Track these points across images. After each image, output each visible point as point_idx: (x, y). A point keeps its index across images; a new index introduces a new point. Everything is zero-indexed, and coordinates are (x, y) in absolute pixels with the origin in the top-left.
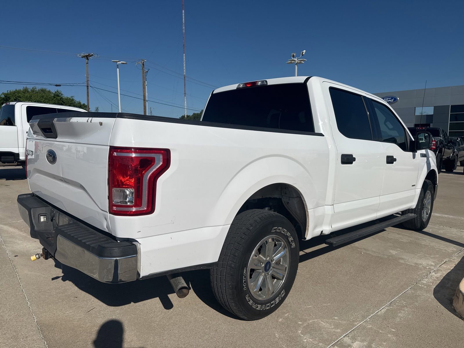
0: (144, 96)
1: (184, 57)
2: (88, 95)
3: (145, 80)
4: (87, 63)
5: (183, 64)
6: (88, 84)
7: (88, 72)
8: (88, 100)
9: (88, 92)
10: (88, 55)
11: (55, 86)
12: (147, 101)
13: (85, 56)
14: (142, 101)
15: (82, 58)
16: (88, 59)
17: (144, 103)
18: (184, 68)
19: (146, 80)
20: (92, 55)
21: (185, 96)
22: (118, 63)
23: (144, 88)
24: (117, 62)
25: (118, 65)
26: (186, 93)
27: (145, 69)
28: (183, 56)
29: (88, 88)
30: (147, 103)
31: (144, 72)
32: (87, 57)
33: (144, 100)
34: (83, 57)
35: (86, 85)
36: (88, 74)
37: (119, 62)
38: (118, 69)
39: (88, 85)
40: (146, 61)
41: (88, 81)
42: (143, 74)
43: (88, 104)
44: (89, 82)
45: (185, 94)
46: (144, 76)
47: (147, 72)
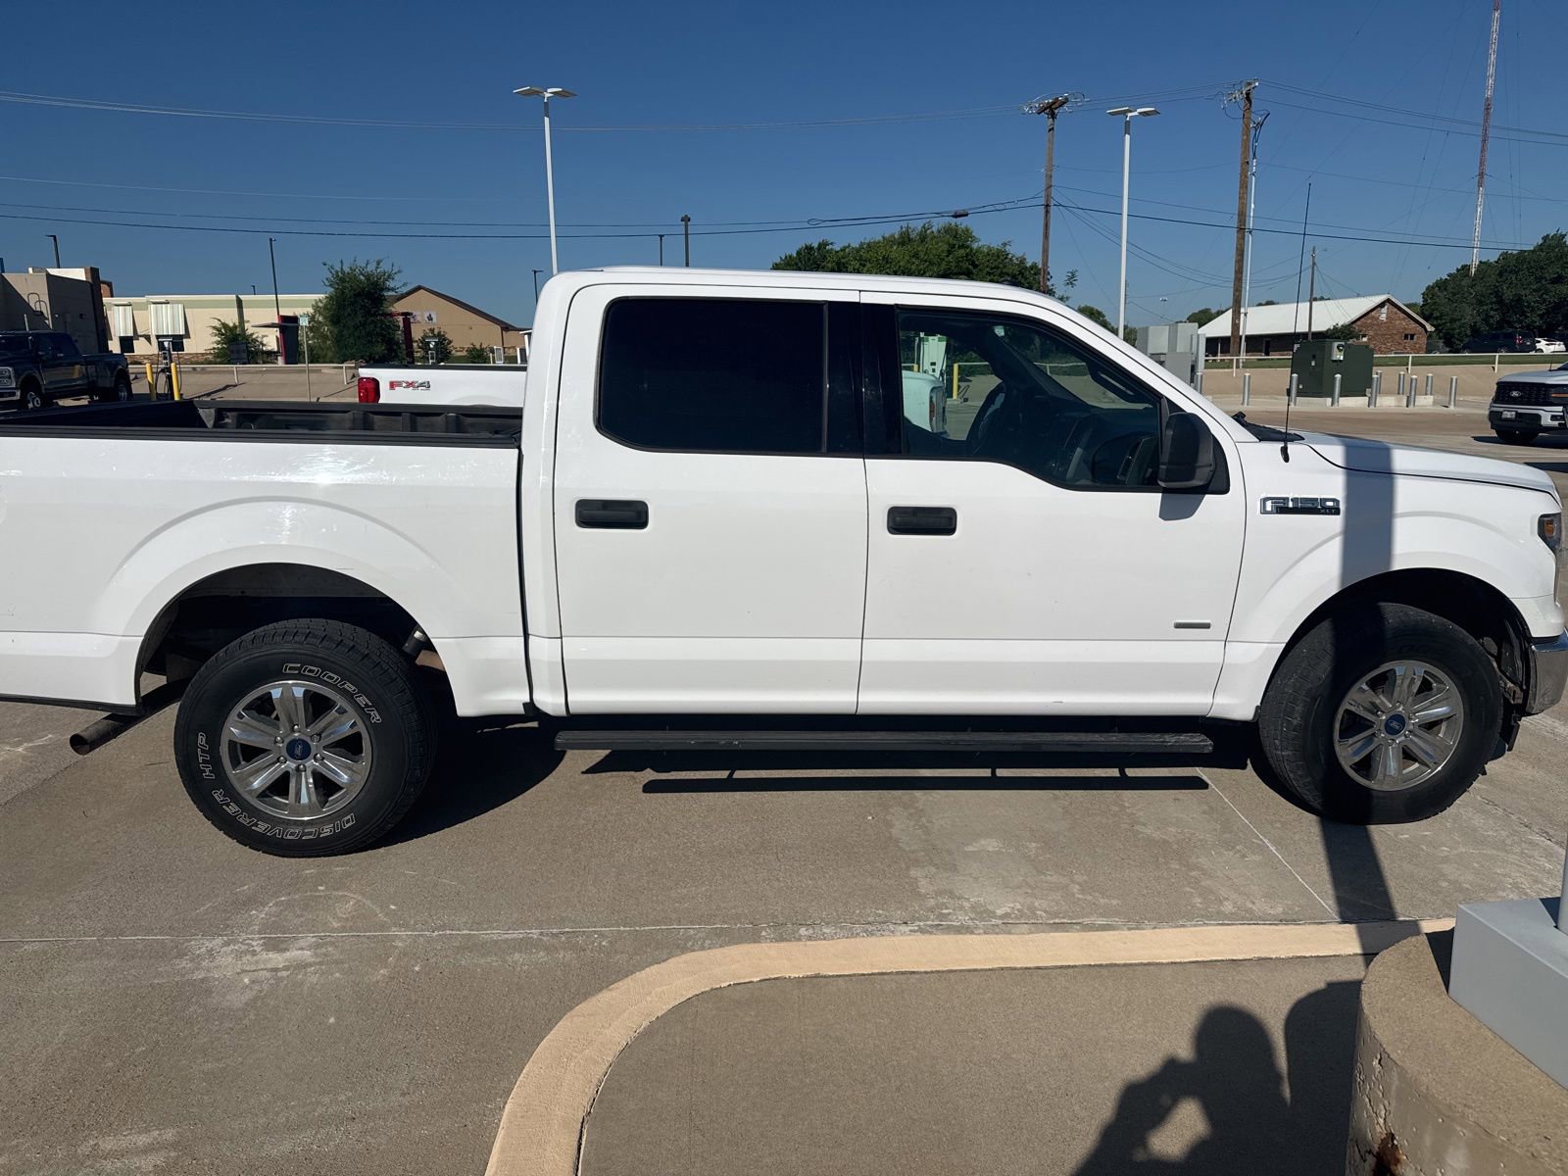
0: (1242, 216)
1: (1495, 26)
2: (1046, 236)
3: (1251, 154)
4: (1050, 130)
5: (1488, 56)
6: (1048, 197)
7: (1050, 159)
8: (1045, 251)
9: (1047, 226)
10: (1054, 103)
11: (953, 216)
12: (1250, 232)
13: (1045, 109)
14: (1233, 233)
15: (1039, 113)
16: (1053, 116)
17: (1238, 239)
18: (1491, 70)
19: (1254, 155)
20: (1066, 100)
21: (1480, 185)
22: (1130, 114)
23: (1244, 186)
24: (1125, 112)
25: (1127, 123)
26: (1487, 171)
27: (1253, 116)
28: (1491, 20)
29: (1047, 212)
30: (1249, 239)
31: (1247, 126)
32: (1051, 110)
33: (1241, 229)
34: (1041, 111)
35: (1043, 201)
36: (1050, 168)
37: (1131, 112)
38: (1127, 137)
39: (1047, 201)
40: (1257, 84)
41: (1051, 186)
42: (1243, 135)
43: (1045, 263)
44: (1054, 193)
45: (1481, 175)
46: (1248, 139)
47: (1260, 125)
